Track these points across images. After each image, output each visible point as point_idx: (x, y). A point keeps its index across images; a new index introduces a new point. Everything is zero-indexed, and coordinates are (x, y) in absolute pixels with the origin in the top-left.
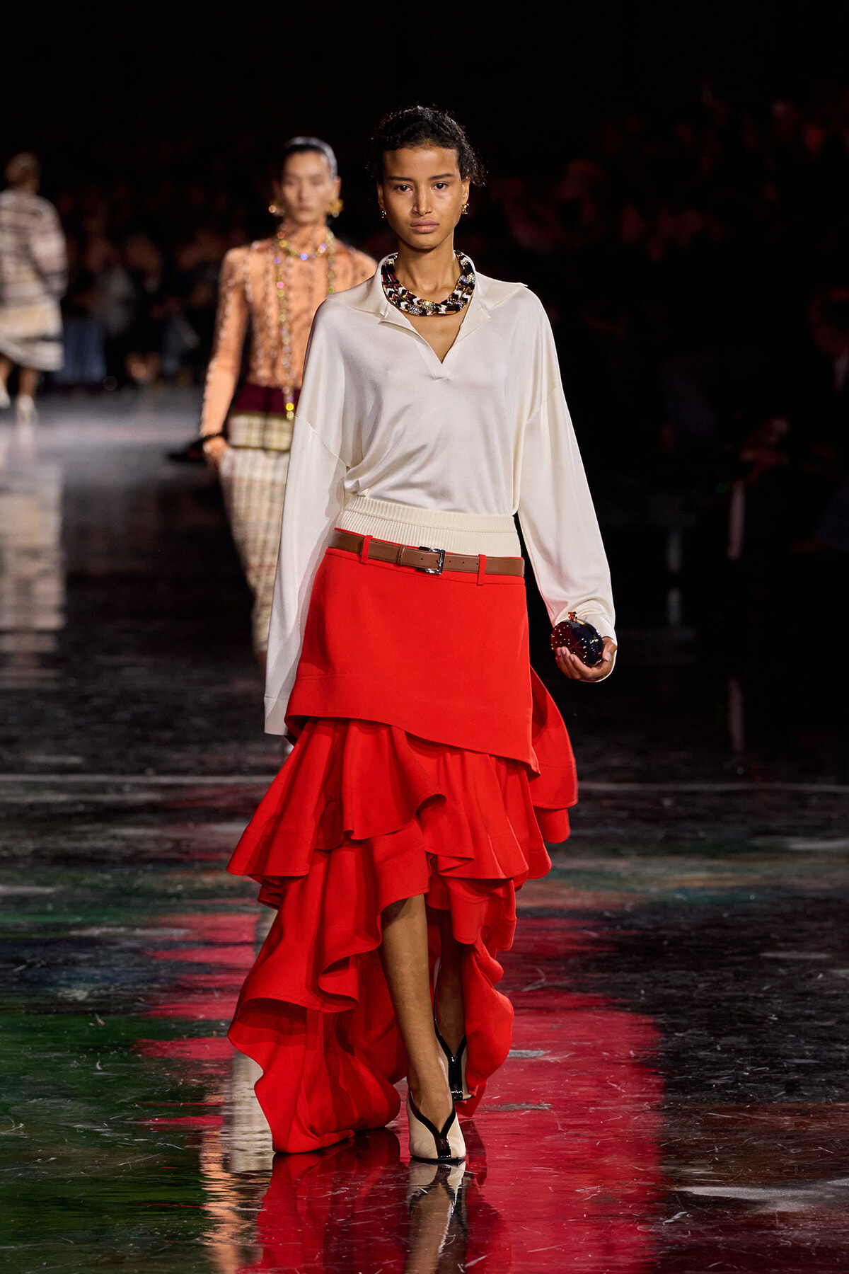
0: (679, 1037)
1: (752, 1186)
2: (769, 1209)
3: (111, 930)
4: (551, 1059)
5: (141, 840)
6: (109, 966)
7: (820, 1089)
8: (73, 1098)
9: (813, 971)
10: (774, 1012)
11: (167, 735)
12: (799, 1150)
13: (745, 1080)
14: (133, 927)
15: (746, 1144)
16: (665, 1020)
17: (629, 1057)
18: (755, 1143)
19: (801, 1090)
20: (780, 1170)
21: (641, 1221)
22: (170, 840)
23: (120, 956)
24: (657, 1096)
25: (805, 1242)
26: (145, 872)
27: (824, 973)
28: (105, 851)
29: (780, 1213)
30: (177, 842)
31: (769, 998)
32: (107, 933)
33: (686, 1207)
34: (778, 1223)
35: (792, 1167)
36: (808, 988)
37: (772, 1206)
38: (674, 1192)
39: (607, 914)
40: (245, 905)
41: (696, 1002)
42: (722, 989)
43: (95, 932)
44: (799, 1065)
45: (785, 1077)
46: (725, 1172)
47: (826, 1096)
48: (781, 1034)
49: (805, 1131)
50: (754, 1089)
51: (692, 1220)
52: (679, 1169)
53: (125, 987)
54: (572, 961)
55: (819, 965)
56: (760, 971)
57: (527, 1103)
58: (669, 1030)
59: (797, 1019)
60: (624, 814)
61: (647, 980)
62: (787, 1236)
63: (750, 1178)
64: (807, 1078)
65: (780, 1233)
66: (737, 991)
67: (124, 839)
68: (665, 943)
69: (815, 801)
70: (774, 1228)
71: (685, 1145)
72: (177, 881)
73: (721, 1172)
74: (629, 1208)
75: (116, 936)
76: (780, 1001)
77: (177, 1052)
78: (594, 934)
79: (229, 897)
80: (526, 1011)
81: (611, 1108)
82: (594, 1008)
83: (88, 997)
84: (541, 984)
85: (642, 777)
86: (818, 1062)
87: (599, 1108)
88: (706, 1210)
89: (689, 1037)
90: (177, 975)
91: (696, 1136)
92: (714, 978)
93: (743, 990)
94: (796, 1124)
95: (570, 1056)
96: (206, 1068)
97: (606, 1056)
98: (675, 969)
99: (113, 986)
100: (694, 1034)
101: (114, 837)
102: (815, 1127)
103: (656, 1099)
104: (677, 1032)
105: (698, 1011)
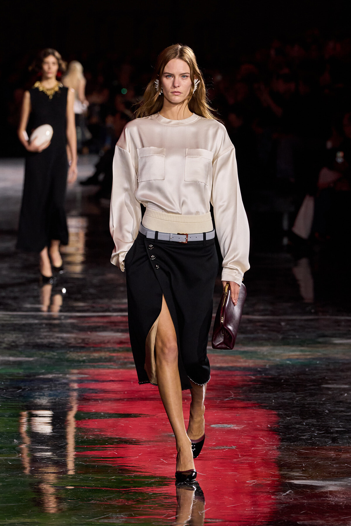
0: (287, 419)
1: (318, 480)
2: (325, 489)
3: (56, 375)
4: (236, 428)
5: (68, 338)
6: (56, 390)
7: (346, 441)
8: (41, 444)
9: (343, 392)
10: (327, 409)
11: (79, 296)
12: (337, 465)
13: (315, 437)
14: (66, 374)
15: (316, 463)
16: (282, 412)
17: (268, 427)
18: (319, 462)
19: (338, 441)
20: (330, 473)
21: (274, 495)
22: (80, 339)
23: (60, 386)
24: (279, 443)
25: (340, 502)
26: (71, 351)
27: (347, 393)
28: (54, 343)
29: (330, 491)
30: (83, 340)
31: (325, 403)
32: (55, 377)
33: (291, 489)
34: (329, 495)
35: (335, 472)
36: (341, 400)
37: (326, 488)
38: (287, 482)
39: (259, 369)
40: (111, 365)
41: (295, 405)
42: (306, 400)
43: (50, 376)
44: (337, 431)
45: (332, 435)
46: (307, 474)
47: (348, 443)
48: (330, 418)
49: (340, 458)
50: (319, 441)
51: (294, 494)
52: (289, 473)
53: (62, 399)
54: (244, 388)
55: (345, 390)
56: (322, 393)
57: (226, 446)
58: (284, 416)
59: (337, 412)
60: (265, 328)
61: (275, 396)
62: (332, 500)
63: (317, 477)
64: (341, 436)
65: (330, 499)
66: (311, 400)
67: (62, 338)
68: (283, 381)
69: (343, 323)
70: (327, 497)
71: (291, 463)
72: (83, 356)
73: (305, 474)
74: (268, 489)
75: (59, 378)
76: (329, 405)
77: (84, 425)
78: (253, 377)
79: (105, 362)
80: (226, 408)
81: (260, 448)
82: (254, 407)
83: (47, 403)
84: (232, 397)
85: (273, 313)
86: (345, 429)
87: (256, 448)
88: (299, 490)
89: (292, 419)
90: (83, 394)
91: (295, 460)
92: (302, 395)
93: (314, 400)
94: (336, 455)
95: (244, 427)
96: (96, 431)
97: (258, 427)
98: (286, 391)
99: (57, 398)
100: (294, 418)
101: (58, 338)
102: (344, 456)
103: (279, 445)
104: (287, 417)
105: (296, 409)
